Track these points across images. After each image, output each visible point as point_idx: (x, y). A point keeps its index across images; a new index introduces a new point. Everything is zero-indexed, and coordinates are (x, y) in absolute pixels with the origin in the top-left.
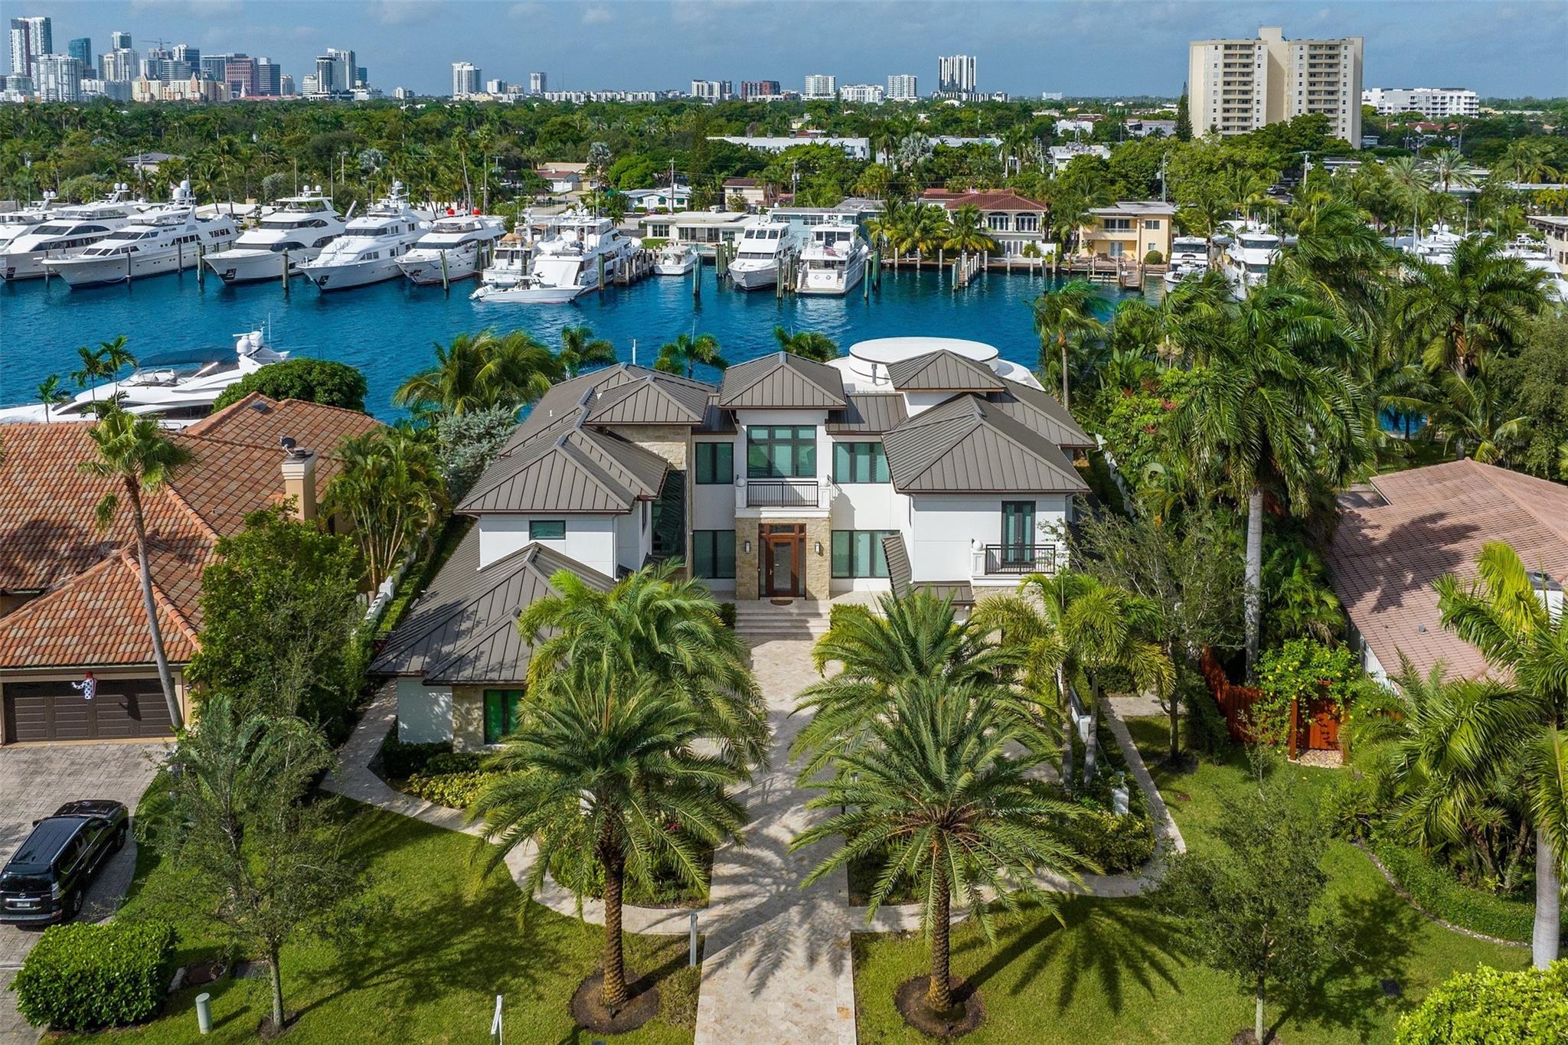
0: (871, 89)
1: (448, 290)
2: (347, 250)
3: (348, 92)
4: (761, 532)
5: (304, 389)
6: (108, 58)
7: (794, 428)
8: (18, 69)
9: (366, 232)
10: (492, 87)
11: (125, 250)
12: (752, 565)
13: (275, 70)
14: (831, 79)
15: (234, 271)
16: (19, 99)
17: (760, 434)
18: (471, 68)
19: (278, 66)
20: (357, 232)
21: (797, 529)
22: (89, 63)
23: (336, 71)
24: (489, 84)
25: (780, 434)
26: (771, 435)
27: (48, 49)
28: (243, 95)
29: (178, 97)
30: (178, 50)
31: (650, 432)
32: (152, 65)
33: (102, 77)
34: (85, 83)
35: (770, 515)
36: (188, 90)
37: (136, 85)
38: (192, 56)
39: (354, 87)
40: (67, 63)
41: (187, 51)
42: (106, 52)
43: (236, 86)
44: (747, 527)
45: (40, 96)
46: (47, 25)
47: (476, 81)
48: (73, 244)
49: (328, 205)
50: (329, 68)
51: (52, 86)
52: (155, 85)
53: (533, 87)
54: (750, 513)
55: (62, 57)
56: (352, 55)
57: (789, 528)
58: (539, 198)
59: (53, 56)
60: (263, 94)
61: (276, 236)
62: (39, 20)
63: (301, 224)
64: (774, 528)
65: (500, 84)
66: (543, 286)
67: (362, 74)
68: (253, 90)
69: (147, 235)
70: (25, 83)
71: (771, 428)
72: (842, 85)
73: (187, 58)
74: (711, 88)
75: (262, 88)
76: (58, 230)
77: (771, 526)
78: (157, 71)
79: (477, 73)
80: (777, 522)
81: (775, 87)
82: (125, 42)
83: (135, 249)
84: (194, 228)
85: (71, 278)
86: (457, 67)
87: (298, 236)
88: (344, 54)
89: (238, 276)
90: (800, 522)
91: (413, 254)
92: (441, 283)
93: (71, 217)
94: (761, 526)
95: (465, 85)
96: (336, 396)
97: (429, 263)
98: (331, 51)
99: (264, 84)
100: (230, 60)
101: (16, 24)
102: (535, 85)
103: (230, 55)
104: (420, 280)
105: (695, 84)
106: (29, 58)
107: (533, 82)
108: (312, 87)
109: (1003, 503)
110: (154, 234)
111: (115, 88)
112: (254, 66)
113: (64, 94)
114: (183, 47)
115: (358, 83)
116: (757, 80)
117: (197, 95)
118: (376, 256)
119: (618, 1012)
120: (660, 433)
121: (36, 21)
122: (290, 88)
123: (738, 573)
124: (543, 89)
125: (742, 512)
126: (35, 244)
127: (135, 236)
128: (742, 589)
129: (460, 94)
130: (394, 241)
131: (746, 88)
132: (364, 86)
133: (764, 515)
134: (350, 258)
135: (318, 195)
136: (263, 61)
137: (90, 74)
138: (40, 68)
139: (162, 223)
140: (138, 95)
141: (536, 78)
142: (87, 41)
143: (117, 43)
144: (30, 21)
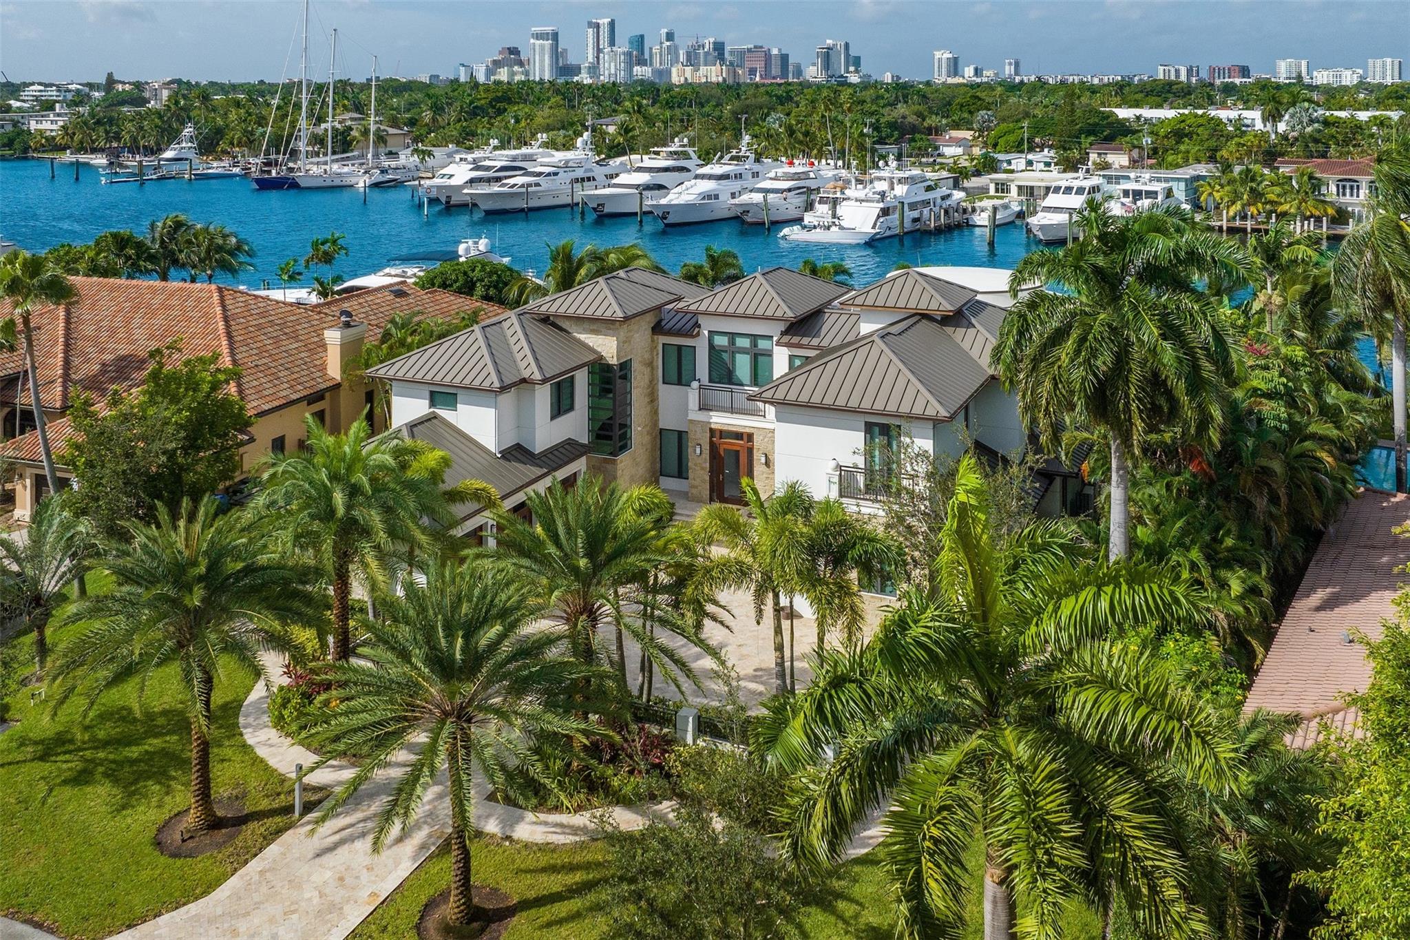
0: (1349, 73)
1: (769, 229)
2: (690, 191)
3: (842, 76)
4: (712, 436)
5: (466, 282)
6: (656, 50)
7: (754, 338)
8: (590, 59)
9: (710, 177)
10: (969, 72)
11: (529, 185)
12: (703, 469)
13: (784, 58)
14: (1304, 63)
15: (603, 205)
16: (587, 81)
17: (721, 341)
18: (950, 56)
19: (787, 55)
20: (703, 177)
21: (745, 437)
22: (643, 53)
23: (833, 58)
24: (966, 69)
25: (743, 343)
26: (732, 342)
27: (612, 43)
28: (758, 79)
29: (704, 80)
30: (709, 42)
31: (586, 325)
32: (688, 55)
33: (651, 65)
34: (638, 70)
35: (720, 420)
36: (714, 74)
37: (674, 70)
38: (719, 47)
39: (848, 72)
40: (624, 53)
41: (715, 43)
42: (656, 47)
43: (752, 72)
44: (699, 430)
45: (604, 79)
46: (612, 24)
47: (955, 67)
48: (498, 179)
49: (693, 155)
50: (827, 56)
51: (613, 71)
52: (688, 69)
53: (1007, 72)
54: (701, 416)
55: (622, 47)
56: (847, 46)
57: (739, 436)
58: (924, 160)
59: (614, 49)
60: (774, 78)
61: (643, 178)
62: (607, 21)
63: (666, 170)
64: (723, 434)
65: (976, 70)
66: (841, 228)
67: (857, 62)
68: (767, 73)
69: (549, 174)
70: (594, 69)
71: (732, 336)
72: (1316, 69)
73: (715, 49)
74: (1177, 72)
75: (774, 73)
76: (488, 168)
77: (721, 431)
78: (692, 60)
79: (956, 60)
80: (725, 428)
81: (1245, 71)
82: (670, 37)
83: (537, 185)
84: (591, 170)
85: (485, 205)
86: (938, 54)
87: (662, 178)
88: (840, 44)
89: (607, 210)
90: (748, 430)
91: (745, 198)
92: (764, 223)
93: (501, 158)
94: (711, 430)
95: (944, 71)
96: (492, 292)
97: (756, 205)
98: (830, 42)
99: (775, 70)
100: (749, 50)
101: (590, 25)
102: (1009, 70)
103: (751, 46)
104: (749, 219)
105: (1161, 69)
106: (599, 51)
107: (1007, 67)
108: (813, 73)
109: (866, 423)
110: (556, 174)
111: (659, 73)
112: (768, 56)
113: (621, 77)
114: (712, 40)
115: (852, 69)
116: (1225, 63)
117: (720, 79)
118: (717, 197)
119: (191, 837)
120: (594, 327)
121: (604, 21)
122: (799, 72)
123: (691, 475)
124: (1017, 73)
125: (695, 415)
126: (467, 178)
127: (539, 174)
128: (694, 491)
129: (941, 77)
130: (735, 186)
131: (1212, 70)
132: (857, 71)
133: (714, 420)
134: (691, 197)
135: (684, 146)
136: (775, 51)
137: (642, 62)
138: (605, 57)
139: (567, 165)
140: (676, 79)
141: (1010, 64)
142: (642, 37)
143: (664, 37)
144: (601, 22)
